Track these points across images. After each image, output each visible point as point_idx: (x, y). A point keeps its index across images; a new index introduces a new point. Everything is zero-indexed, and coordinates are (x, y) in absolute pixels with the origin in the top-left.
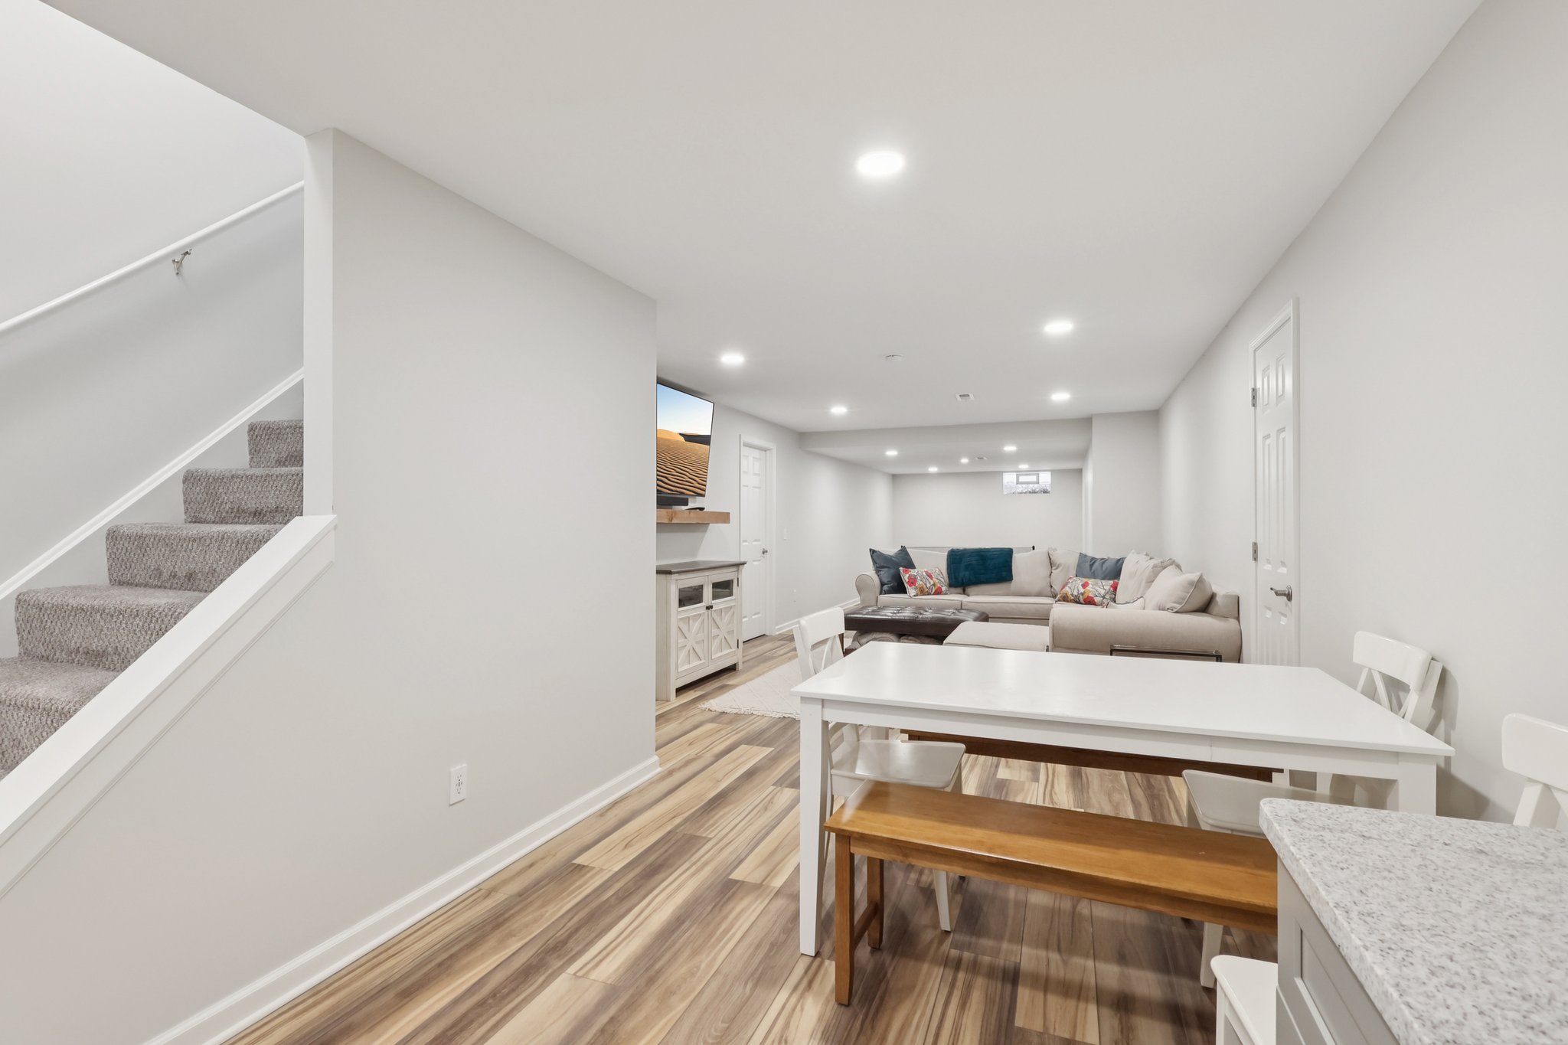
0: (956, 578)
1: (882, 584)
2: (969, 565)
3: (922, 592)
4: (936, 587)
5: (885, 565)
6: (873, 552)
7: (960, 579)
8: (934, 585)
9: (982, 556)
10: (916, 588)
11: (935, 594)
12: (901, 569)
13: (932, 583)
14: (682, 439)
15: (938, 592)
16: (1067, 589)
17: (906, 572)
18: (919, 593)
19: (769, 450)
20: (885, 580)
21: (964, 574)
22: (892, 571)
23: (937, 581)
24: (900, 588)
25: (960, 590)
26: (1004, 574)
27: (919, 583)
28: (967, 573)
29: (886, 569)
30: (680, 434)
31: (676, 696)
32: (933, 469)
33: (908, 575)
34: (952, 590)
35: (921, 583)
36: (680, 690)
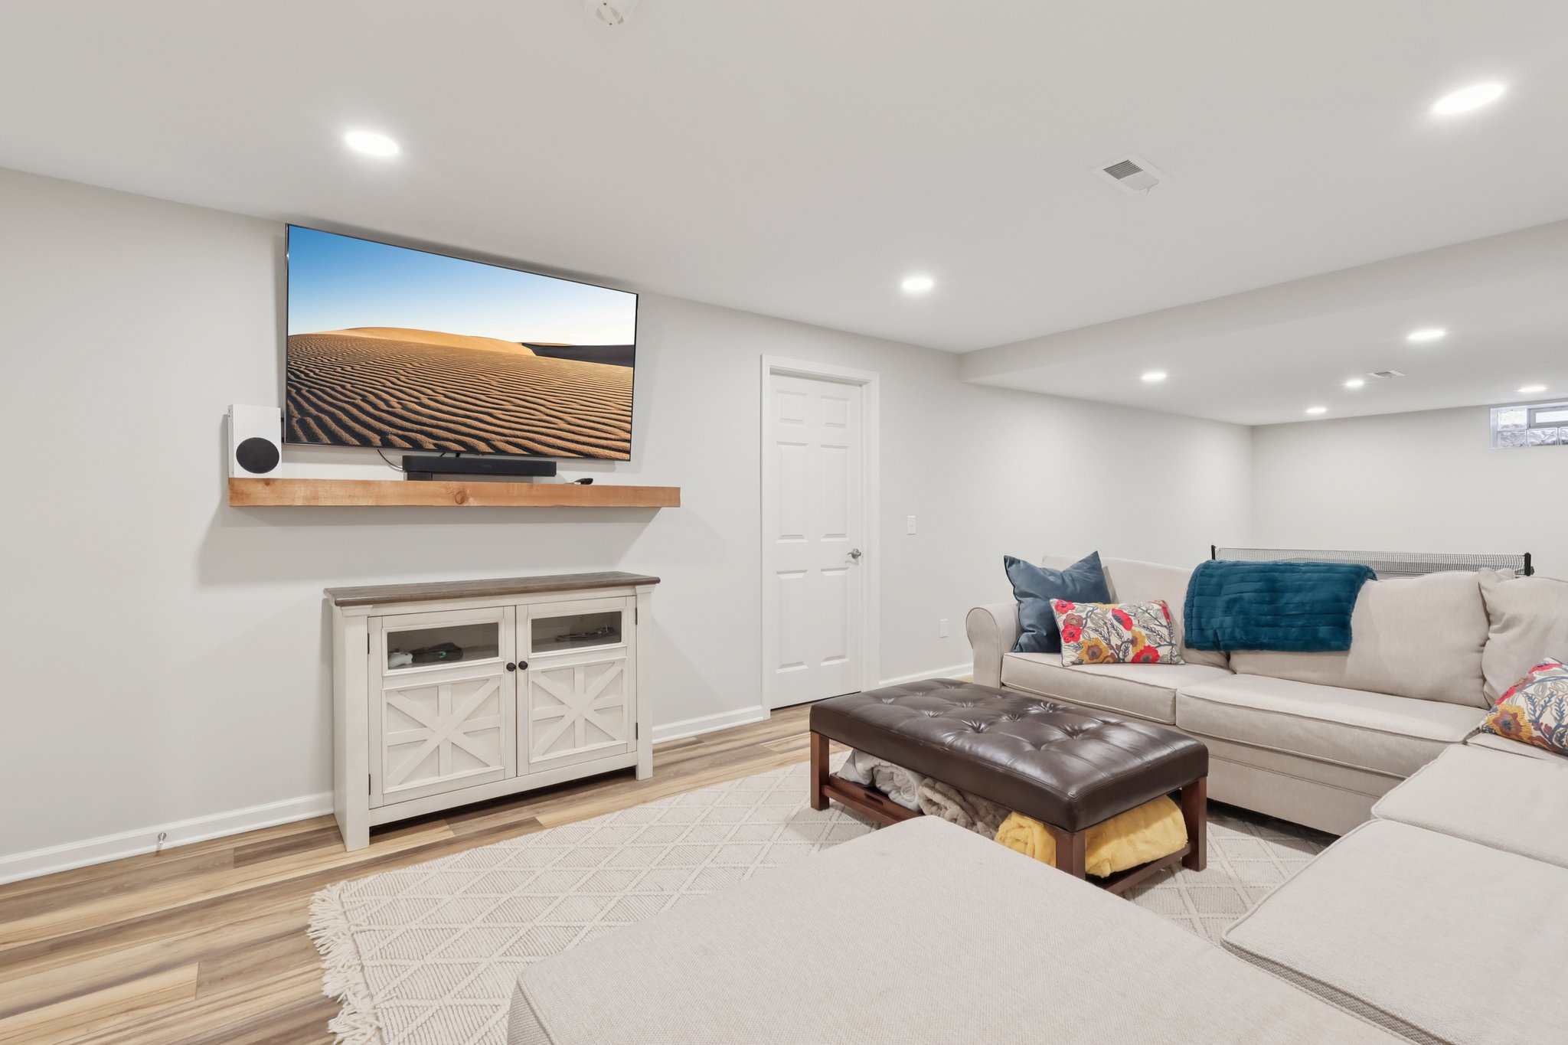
0: (1201, 629)
1: (1022, 630)
2: (1235, 601)
3: (1095, 655)
4: (1140, 647)
5: (1030, 591)
6: (1010, 562)
7: (1209, 633)
8: (1134, 642)
9: (1273, 581)
10: (1078, 648)
11: (1136, 660)
12: (1054, 601)
13: (1127, 635)
14: (530, 352)
15: (1148, 657)
16: (1519, 701)
17: (1063, 609)
18: (1086, 658)
19: (866, 383)
20: (1026, 622)
21: (1222, 621)
22: (1041, 603)
23: (1144, 632)
24: (1050, 642)
25: (1216, 657)
26: (1324, 631)
27: (1089, 635)
28: (1228, 620)
29: (1029, 600)
30: (524, 344)
31: (371, 842)
32: (1316, 411)
33: (1064, 617)
34: (1194, 654)
35: (1093, 635)
36: (378, 832)
